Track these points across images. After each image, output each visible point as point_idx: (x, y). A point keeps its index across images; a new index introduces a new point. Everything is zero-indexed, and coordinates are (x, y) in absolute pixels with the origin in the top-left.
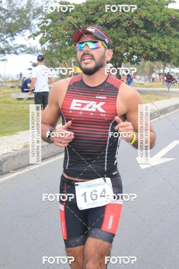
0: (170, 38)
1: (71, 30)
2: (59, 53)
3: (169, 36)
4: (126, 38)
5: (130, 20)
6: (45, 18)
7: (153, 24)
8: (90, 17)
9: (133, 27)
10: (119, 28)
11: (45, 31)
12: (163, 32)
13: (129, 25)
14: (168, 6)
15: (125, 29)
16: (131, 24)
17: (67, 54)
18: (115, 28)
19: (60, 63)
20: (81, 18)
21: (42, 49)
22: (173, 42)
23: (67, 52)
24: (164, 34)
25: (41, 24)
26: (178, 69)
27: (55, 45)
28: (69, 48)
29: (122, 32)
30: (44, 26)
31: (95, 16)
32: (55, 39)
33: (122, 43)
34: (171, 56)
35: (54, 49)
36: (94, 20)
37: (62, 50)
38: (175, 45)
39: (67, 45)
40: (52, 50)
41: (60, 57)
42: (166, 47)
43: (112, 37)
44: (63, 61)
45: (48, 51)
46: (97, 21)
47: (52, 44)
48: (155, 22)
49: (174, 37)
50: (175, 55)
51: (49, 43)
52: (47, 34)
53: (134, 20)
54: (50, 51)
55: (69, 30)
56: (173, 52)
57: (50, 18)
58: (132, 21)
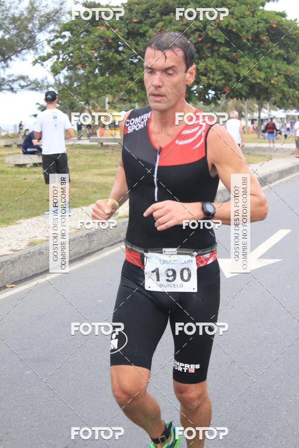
0: (270, 60)
1: (104, 49)
2: (83, 88)
3: (267, 57)
5: (201, 31)
6: (59, 30)
7: (240, 37)
8: (135, 26)
9: (208, 43)
11: (61, 52)
12: (257, 50)
13: (200, 39)
14: (265, 6)
16: (203, 37)
17: (97, 89)
19: (85, 104)
20: (120, 29)
21: (56, 83)
22: (274, 66)
23: (98, 85)
24: (259, 53)
26: (283, 112)
27: (77, 75)
28: (100, 79)
30: (59, 44)
31: (143, 25)
32: (77, 64)
34: (271, 89)
35: (76, 81)
36: (141, 31)
37: (90, 83)
38: (277, 71)
39: (97, 74)
40: (72, 84)
41: (86, 95)
42: (263, 75)
44: (91, 102)
45: (66, 86)
46: (147, 34)
47: (72, 74)
48: (244, 33)
49: (276, 59)
50: (278, 88)
51: (67, 71)
52: (64, 56)
53: (208, 30)
54: (69, 84)
55: (99, 49)
56: (274, 83)
57: (68, 31)
58: (205, 32)
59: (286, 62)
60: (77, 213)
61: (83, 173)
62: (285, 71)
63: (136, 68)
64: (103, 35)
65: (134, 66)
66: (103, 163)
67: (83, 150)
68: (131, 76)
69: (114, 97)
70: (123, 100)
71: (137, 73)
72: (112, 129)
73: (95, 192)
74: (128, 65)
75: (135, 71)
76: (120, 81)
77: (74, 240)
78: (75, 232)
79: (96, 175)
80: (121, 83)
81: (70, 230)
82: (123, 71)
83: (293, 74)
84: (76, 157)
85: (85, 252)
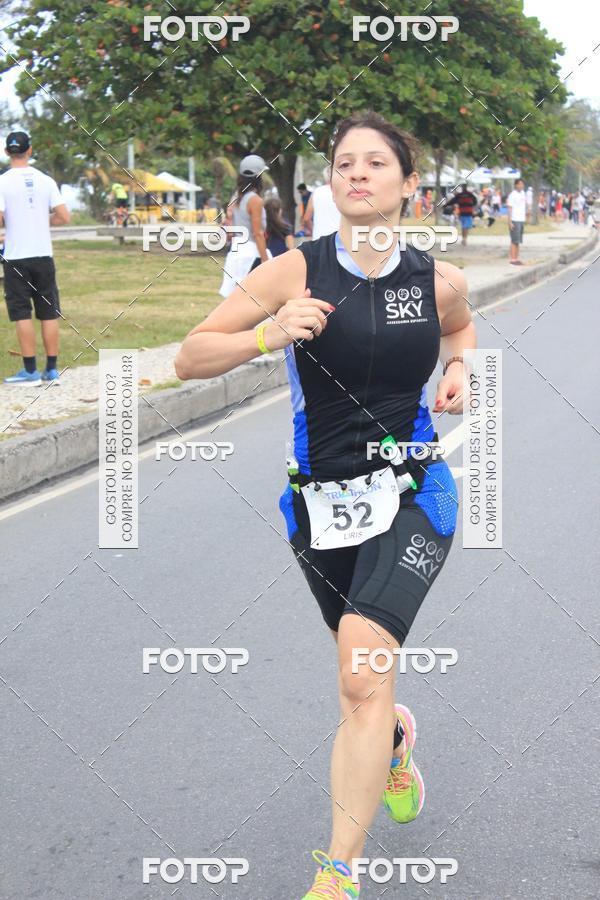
0: (458, 68)
1: (124, 45)
2: (82, 126)
3: (452, 61)
4: (310, 70)
5: (319, 10)
6: (33, 8)
9: (333, 33)
10: (283, 37)
11: (35, 53)
12: (431, 48)
13: (317, 26)
15: (306, 42)
16: (323, 22)
17: (110, 128)
18: (269, 39)
19: (87, 159)
20: (154, 4)
21: (26, 115)
22: (465, 80)
23: (113, 120)
24: (436, 55)
25: (19, 29)
26: (485, 172)
27: (69, 100)
28: (118, 107)
29: (294, 50)
30: (30, 36)
32: (68, 78)
33: (296, 89)
34: (461, 127)
35: (66, 111)
37: (96, 116)
38: (473, 89)
39: (109, 97)
40: (59, 117)
41: (88, 141)
42: (443, 98)
43: (261, 67)
44: (100, 154)
45: (48, 121)
47: (58, 97)
49: (469, 65)
50: (474, 125)
51: (50, 92)
52: (42, 61)
53: (334, 7)
54: (53, 118)
55: (113, 45)
56: (466, 115)
57: (49, 9)
58: (326, 12)
59: (489, 72)
60: (73, 378)
61: (83, 297)
62: (488, 90)
63: (188, 85)
64: (121, 19)
65: (185, 82)
66: (124, 277)
67: (82, 252)
68: (177, 102)
69: (147, 144)
70: (163, 151)
71: (190, 95)
72: (141, 210)
73: (108, 336)
74: (173, 78)
75: (186, 91)
76: (157, 112)
77: (66, 434)
78: (69, 418)
79: (110, 302)
80: (160, 115)
81: (58, 413)
82: (162, 90)
83: (503, 96)
84: (70, 265)
85: (89, 458)
